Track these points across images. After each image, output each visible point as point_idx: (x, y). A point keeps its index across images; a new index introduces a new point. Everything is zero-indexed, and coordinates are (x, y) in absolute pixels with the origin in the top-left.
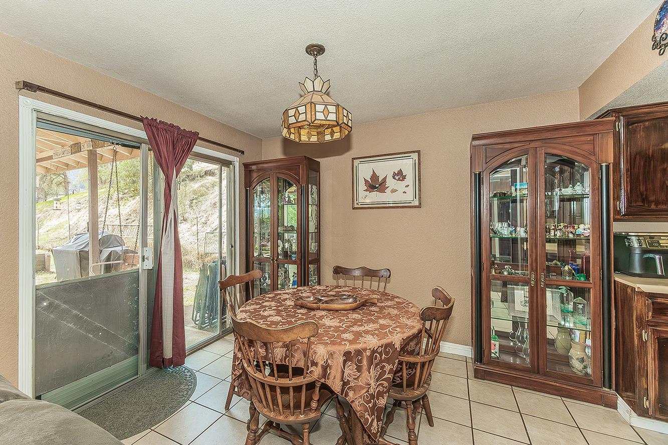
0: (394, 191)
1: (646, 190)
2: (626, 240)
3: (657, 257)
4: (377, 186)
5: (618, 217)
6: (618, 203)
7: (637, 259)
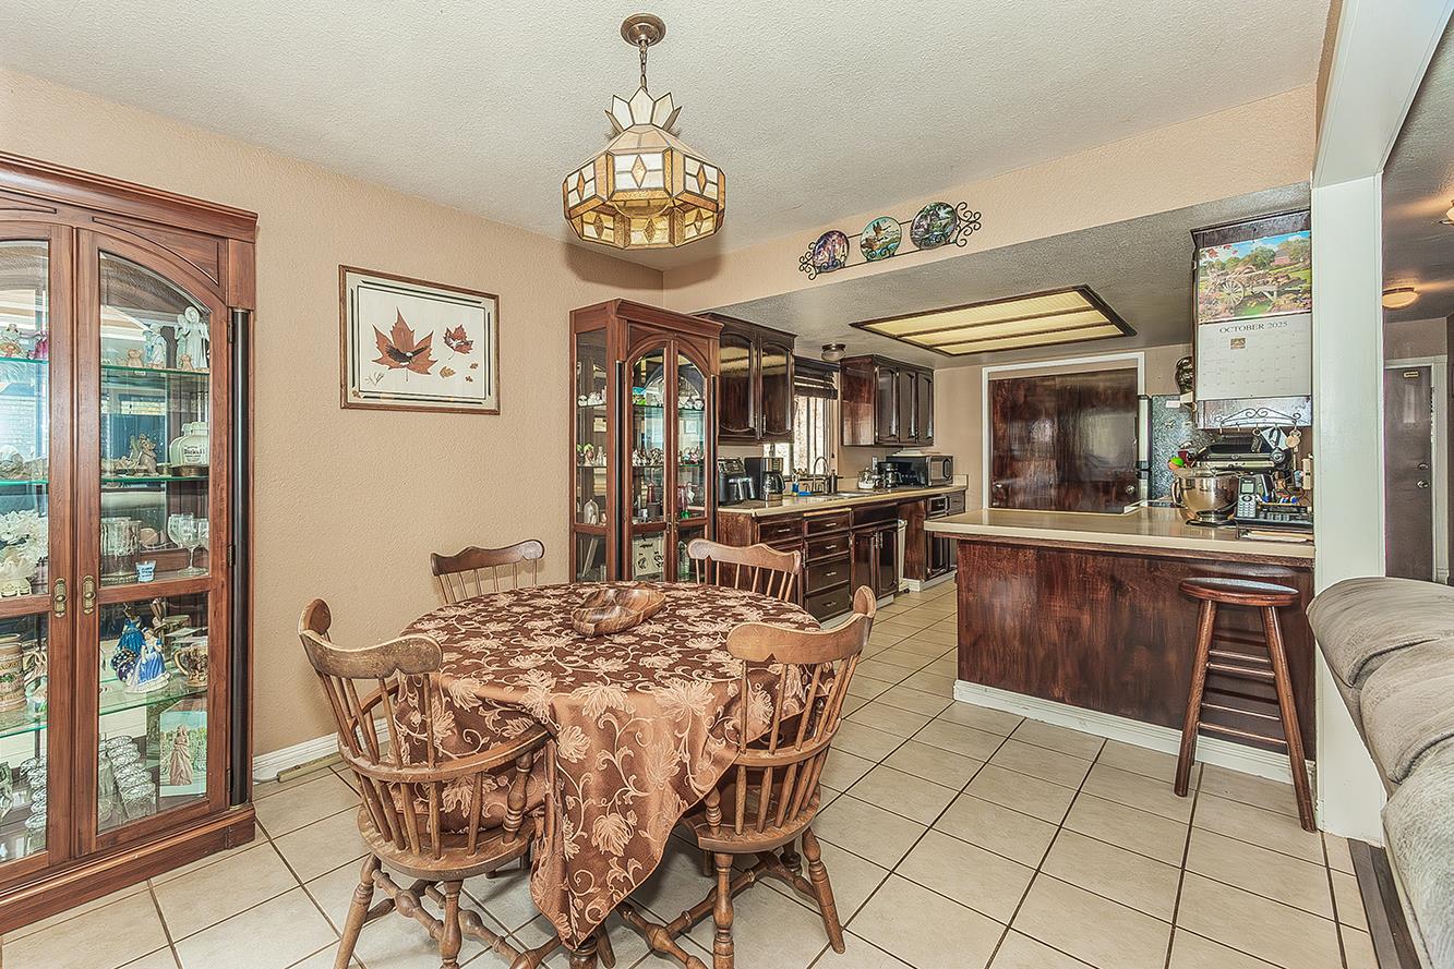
0: (446, 373)
4: (409, 354)
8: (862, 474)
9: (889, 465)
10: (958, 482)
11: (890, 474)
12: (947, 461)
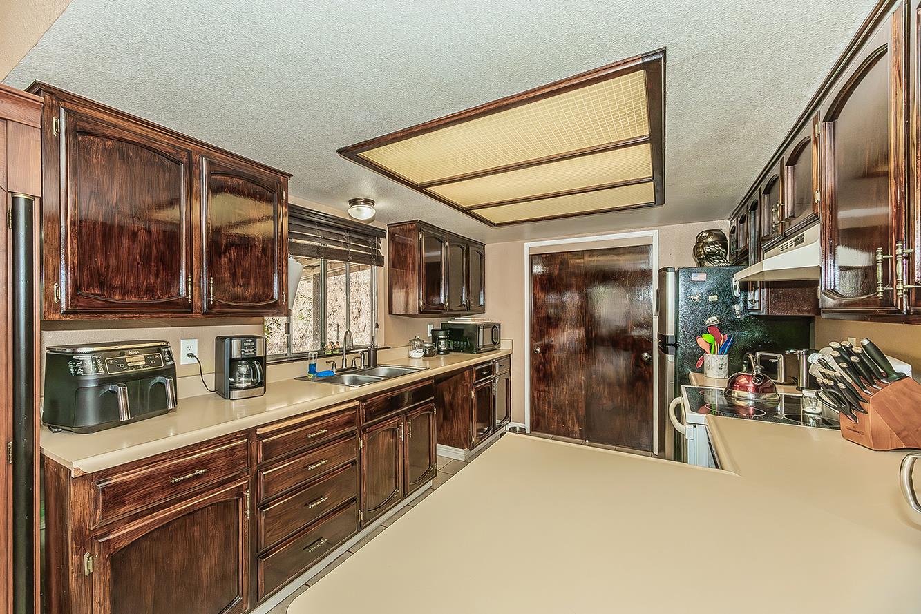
1: (107, 267)
2: (70, 362)
3: (120, 390)
5: (56, 317)
6: (55, 287)
7: (90, 399)
8: (411, 344)
9: (442, 332)
10: (505, 347)
11: (443, 342)
12: (495, 328)
